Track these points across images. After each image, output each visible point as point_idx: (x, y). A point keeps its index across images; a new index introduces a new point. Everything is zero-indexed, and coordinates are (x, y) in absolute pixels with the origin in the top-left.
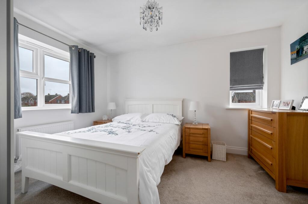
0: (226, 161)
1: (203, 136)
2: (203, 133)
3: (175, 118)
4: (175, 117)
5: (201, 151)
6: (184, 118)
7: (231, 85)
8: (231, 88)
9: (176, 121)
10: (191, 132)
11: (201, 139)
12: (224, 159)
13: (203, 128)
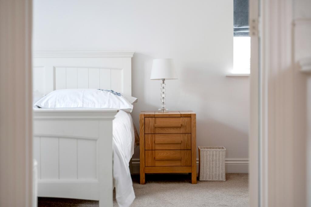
0: (225, 180)
1: (182, 130)
2: (181, 125)
3: (120, 97)
4: (118, 94)
5: (179, 164)
6: (137, 99)
7: (235, 23)
8: (235, 30)
9: (123, 103)
10: (156, 125)
11: (178, 138)
12: (222, 177)
13: (181, 114)
